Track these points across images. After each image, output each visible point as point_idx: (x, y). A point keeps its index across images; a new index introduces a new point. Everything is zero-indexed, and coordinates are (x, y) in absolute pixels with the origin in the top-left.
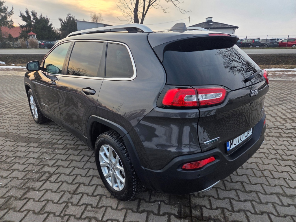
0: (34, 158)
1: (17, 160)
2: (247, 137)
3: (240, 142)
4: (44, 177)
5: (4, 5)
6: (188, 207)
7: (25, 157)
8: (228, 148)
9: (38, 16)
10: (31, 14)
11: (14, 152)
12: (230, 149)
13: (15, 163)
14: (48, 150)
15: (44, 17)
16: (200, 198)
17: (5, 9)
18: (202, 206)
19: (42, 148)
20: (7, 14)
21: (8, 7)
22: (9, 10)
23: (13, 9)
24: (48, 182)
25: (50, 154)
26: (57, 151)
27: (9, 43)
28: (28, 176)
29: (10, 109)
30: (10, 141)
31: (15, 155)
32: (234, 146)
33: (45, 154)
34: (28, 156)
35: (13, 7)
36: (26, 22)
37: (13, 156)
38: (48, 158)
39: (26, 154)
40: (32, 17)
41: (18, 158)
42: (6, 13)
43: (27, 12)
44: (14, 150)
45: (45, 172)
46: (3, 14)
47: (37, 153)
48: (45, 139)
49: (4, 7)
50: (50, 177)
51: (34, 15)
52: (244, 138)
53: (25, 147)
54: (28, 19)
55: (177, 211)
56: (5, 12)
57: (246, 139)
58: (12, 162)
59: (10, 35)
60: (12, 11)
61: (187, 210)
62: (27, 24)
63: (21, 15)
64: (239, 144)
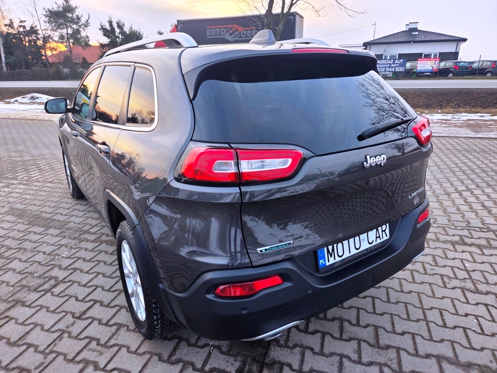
0: (44, 253)
1: (19, 255)
2: (374, 243)
3: (354, 252)
4: (46, 286)
5: (78, 12)
6: (258, 362)
7: (33, 250)
8: (321, 261)
9: (127, 29)
10: (115, 26)
11: (20, 242)
12: (328, 264)
13: (15, 258)
14: (70, 241)
15: (135, 30)
16: (286, 349)
17: (78, 18)
18: (285, 364)
19: (65, 237)
20: (80, 26)
21: (82, 16)
22: (83, 20)
23: (89, 18)
24: (49, 294)
25: (71, 248)
26: (83, 245)
27: (82, 71)
28: (24, 282)
29: (44, 173)
30: (23, 223)
31: (20, 246)
32: (338, 259)
33: (62, 248)
34: (38, 249)
35: (89, 16)
36: (109, 39)
37: (17, 247)
38: (64, 255)
39: (36, 245)
40: (117, 31)
41: (22, 251)
42: (79, 24)
43: (110, 23)
44: (22, 238)
45: (51, 278)
46: (75, 26)
47: (52, 245)
48: (75, 223)
49: (77, 16)
50: (55, 286)
51: (120, 26)
52: (365, 246)
53: (40, 234)
54: (111, 34)
55: (236, 368)
56: (78, 23)
57: (370, 247)
58: (11, 257)
59: (84, 59)
60: (88, 21)
61: (255, 368)
62: (110, 42)
63: (102, 26)
64: (351, 256)
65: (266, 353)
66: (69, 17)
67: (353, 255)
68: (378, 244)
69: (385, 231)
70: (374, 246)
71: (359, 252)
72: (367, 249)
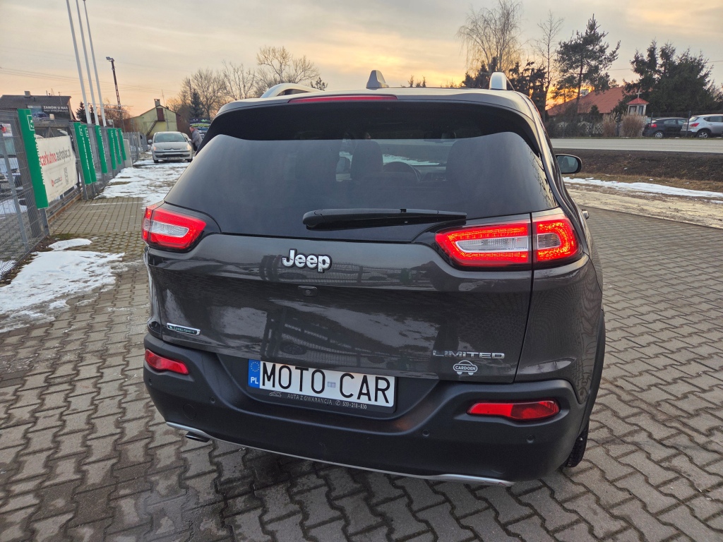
2: (354, 399)
3: (308, 391)
5: (603, 42)
8: (253, 379)
9: (676, 59)
10: (658, 53)
15: (693, 56)
17: (602, 50)
20: (601, 61)
21: (608, 46)
22: (608, 52)
23: (617, 49)
27: (584, 125)
32: (278, 388)
35: (618, 45)
36: (641, 75)
40: (660, 61)
42: (600, 59)
43: (652, 52)
46: (593, 63)
49: (601, 47)
51: (666, 54)
54: (648, 68)
56: (600, 57)
59: (595, 108)
60: (614, 52)
62: (641, 81)
63: (637, 58)
64: (300, 395)
65: (270, 486)
66: (589, 51)
67: (304, 396)
68: (359, 404)
69: (383, 391)
70: (350, 403)
71: (318, 398)
72: (334, 401)
